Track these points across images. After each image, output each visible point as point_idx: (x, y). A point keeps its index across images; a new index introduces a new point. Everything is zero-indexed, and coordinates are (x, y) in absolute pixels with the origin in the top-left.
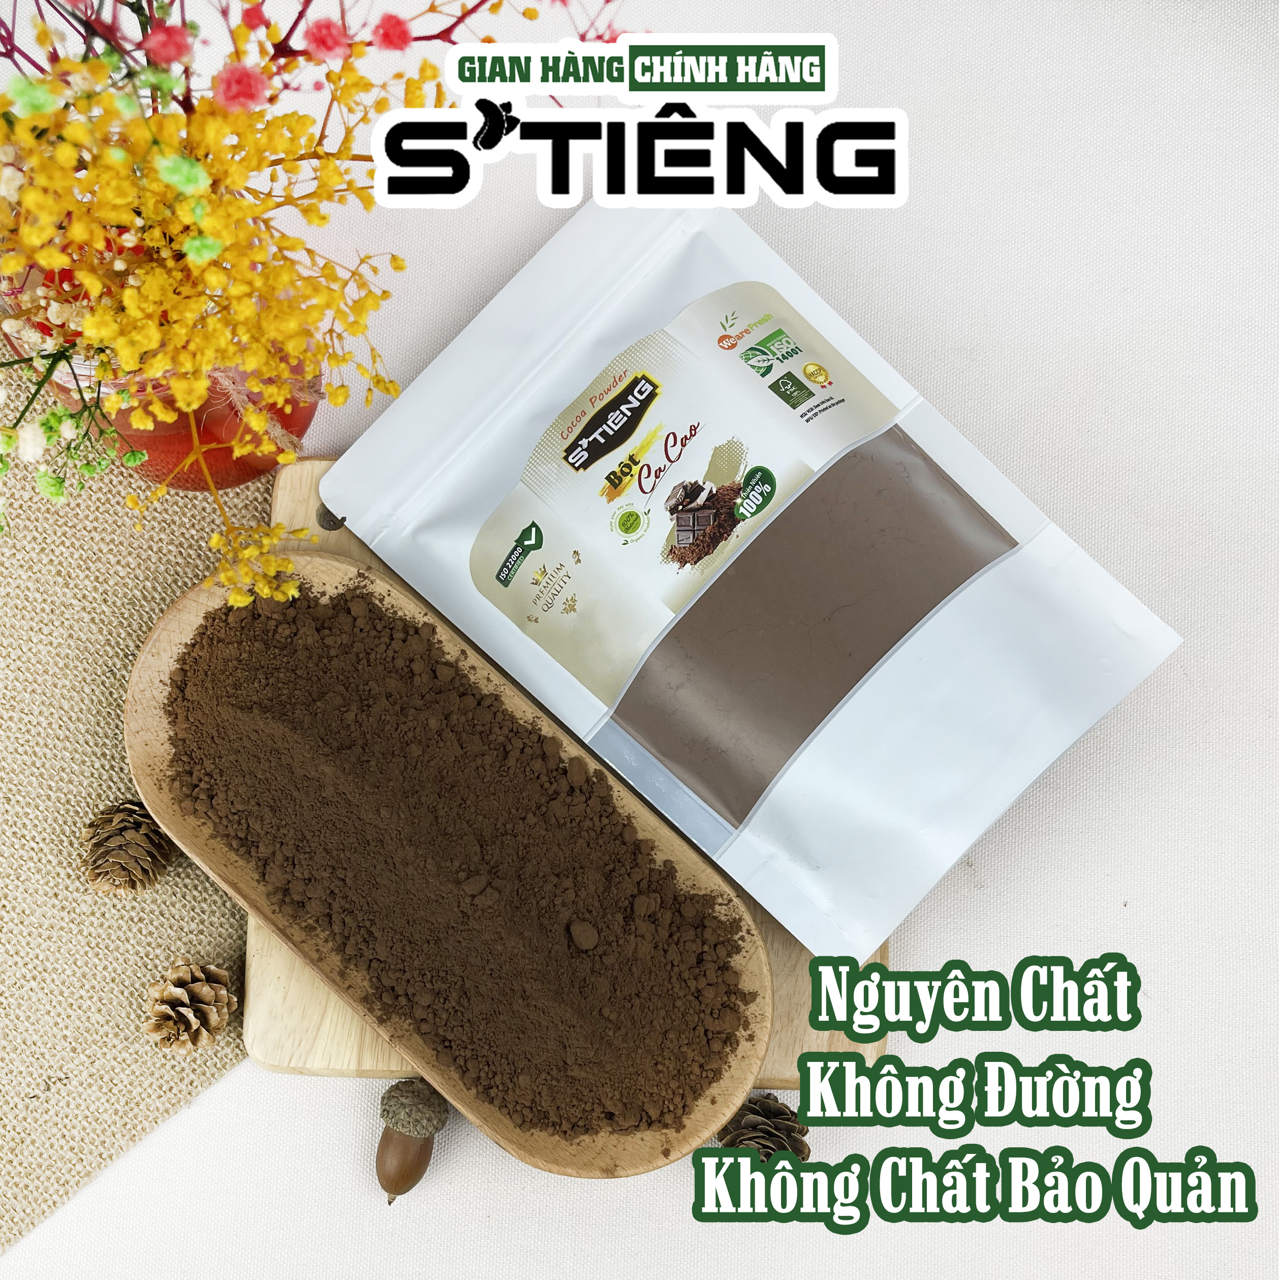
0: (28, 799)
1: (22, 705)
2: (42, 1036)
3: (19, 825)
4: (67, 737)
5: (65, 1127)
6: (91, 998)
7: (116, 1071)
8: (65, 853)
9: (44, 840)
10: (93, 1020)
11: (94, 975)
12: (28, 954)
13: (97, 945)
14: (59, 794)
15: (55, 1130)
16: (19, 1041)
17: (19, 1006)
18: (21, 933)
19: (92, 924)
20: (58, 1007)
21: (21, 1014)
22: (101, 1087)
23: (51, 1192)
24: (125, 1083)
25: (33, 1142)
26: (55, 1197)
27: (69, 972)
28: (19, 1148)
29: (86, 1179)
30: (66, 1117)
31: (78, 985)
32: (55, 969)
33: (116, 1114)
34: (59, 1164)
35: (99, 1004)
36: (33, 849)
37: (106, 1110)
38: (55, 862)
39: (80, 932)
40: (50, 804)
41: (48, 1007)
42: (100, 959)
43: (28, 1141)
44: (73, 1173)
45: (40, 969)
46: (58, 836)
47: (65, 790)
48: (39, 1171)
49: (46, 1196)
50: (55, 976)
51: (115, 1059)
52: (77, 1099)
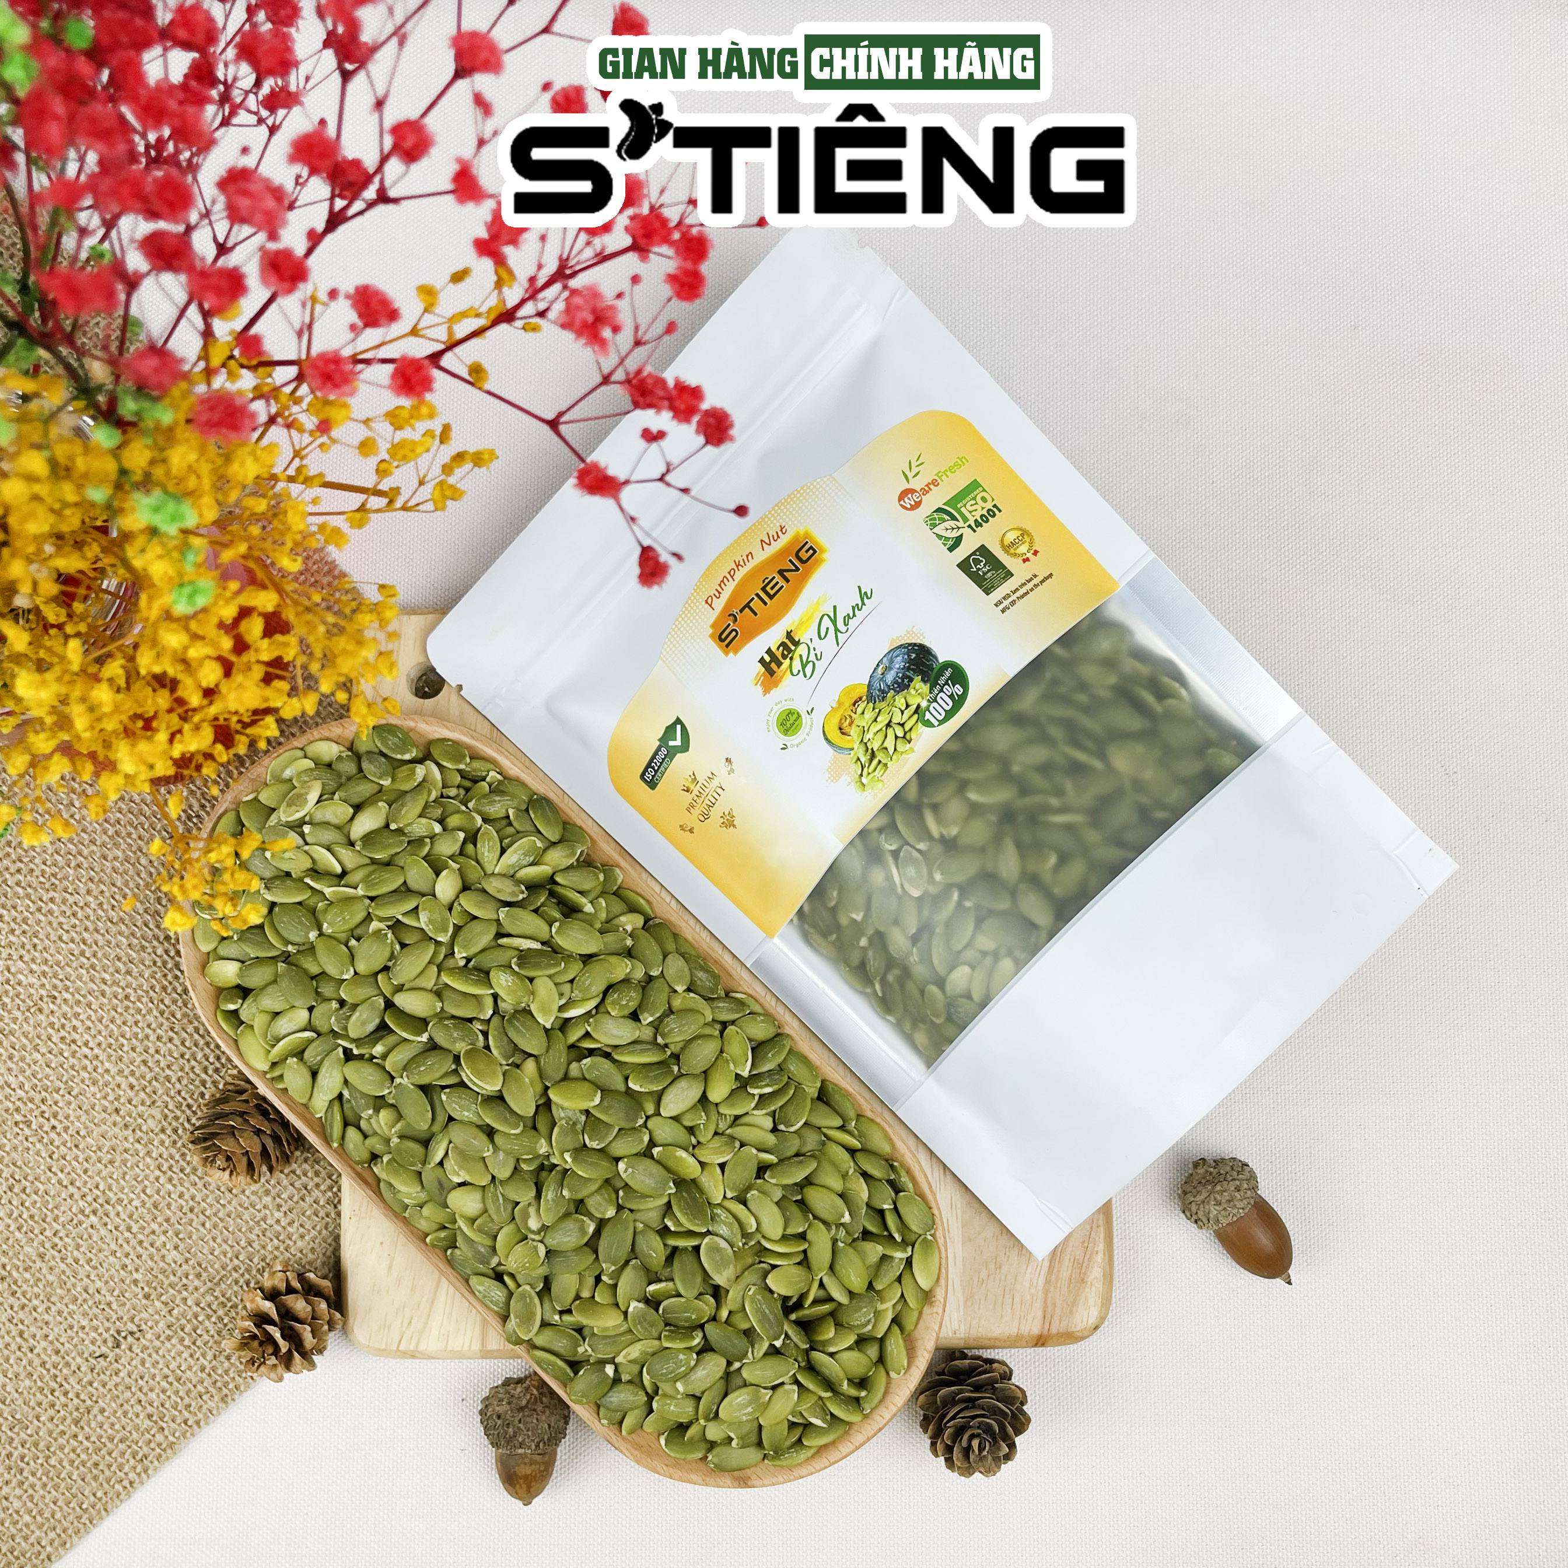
0: (77, 996)
1: (65, 883)
2: (107, 1282)
3: (68, 1028)
4: (122, 920)
5: (140, 1390)
6: (165, 1232)
7: (200, 1319)
8: (125, 1060)
9: (99, 1045)
10: (169, 1259)
11: (169, 1205)
12: (86, 1182)
13: (170, 1168)
14: (115, 988)
15: (128, 1394)
16: (79, 1289)
17: (78, 1247)
18: (76, 1159)
19: (162, 1143)
20: (125, 1245)
21: (80, 1256)
22: (182, 1340)
23: (126, 1469)
24: (212, 1332)
25: (102, 1411)
26: (132, 1475)
27: (136, 1203)
28: (85, 1418)
29: (169, 1451)
30: (142, 1378)
31: (148, 1218)
32: (120, 1201)
33: (203, 1370)
34: (135, 1435)
35: (175, 1239)
36: (86, 1057)
37: (190, 1368)
38: (114, 1070)
39: (148, 1153)
40: (105, 1001)
41: (113, 1246)
42: (174, 1186)
43: (95, 1411)
44: (152, 1445)
45: (100, 1201)
46: (117, 1040)
47: (122, 984)
48: (109, 1445)
49: (122, 1474)
50: (120, 1209)
51: (198, 1305)
52: (154, 1355)
